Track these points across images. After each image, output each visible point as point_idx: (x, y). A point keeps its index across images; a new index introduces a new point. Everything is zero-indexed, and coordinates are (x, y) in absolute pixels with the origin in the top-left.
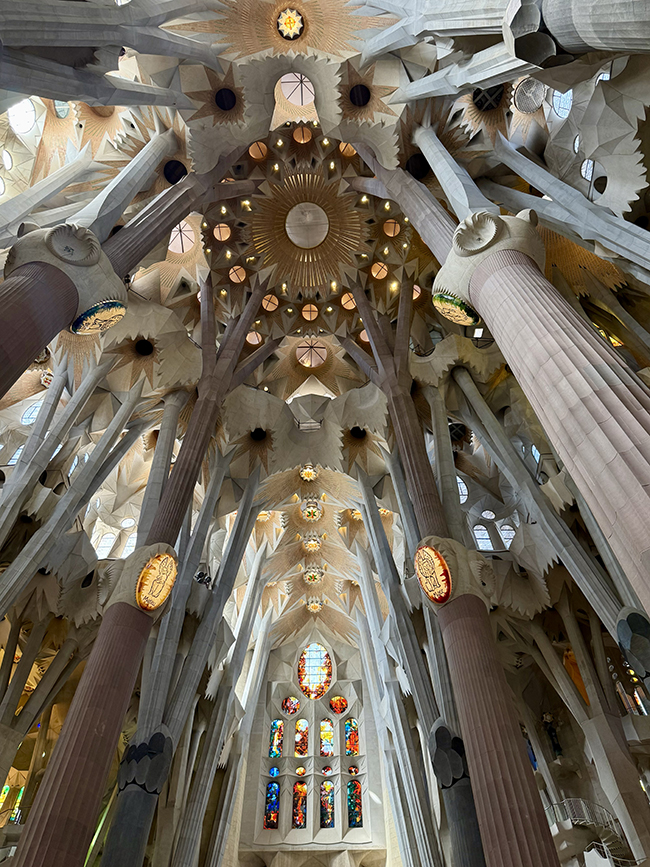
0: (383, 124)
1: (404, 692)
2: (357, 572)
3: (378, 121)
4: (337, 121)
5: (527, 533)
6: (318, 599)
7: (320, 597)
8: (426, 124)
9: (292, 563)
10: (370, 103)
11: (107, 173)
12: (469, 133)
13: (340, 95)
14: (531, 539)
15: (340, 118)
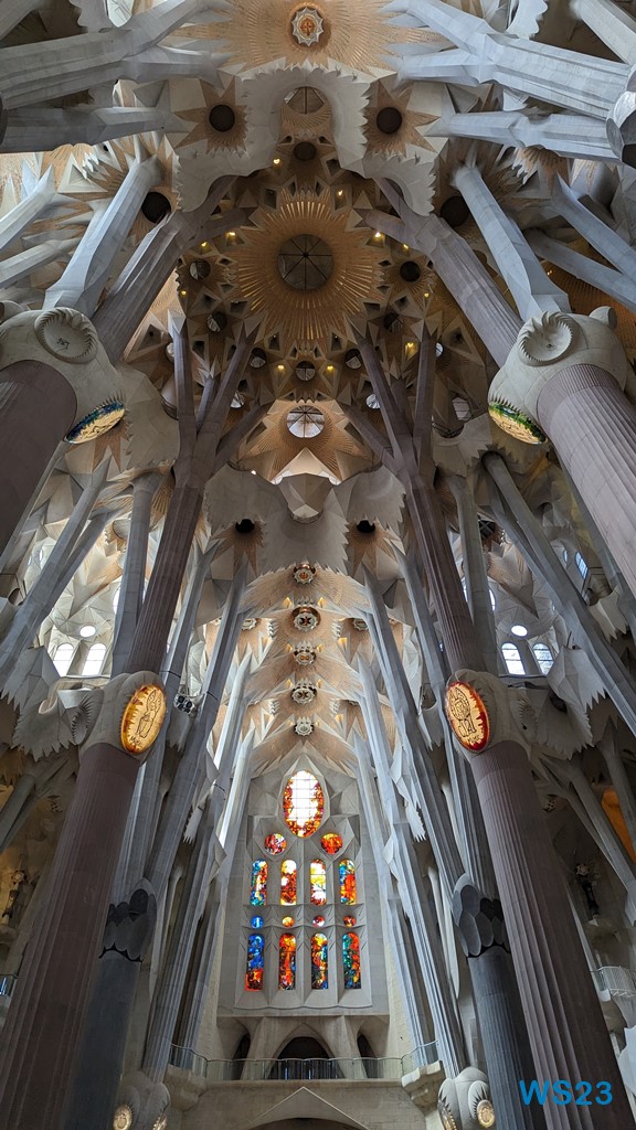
0: (417, 160)
1: (415, 835)
2: (357, 690)
3: (410, 156)
4: (360, 153)
5: (568, 660)
6: (309, 721)
7: (312, 718)
8: (471, 162)
9: (280, 678)
10: (401, 131)
11: (74, 207)
12: (522, 175)
13: (366, 121)
14: (574, 667)
15: (364, 150)
